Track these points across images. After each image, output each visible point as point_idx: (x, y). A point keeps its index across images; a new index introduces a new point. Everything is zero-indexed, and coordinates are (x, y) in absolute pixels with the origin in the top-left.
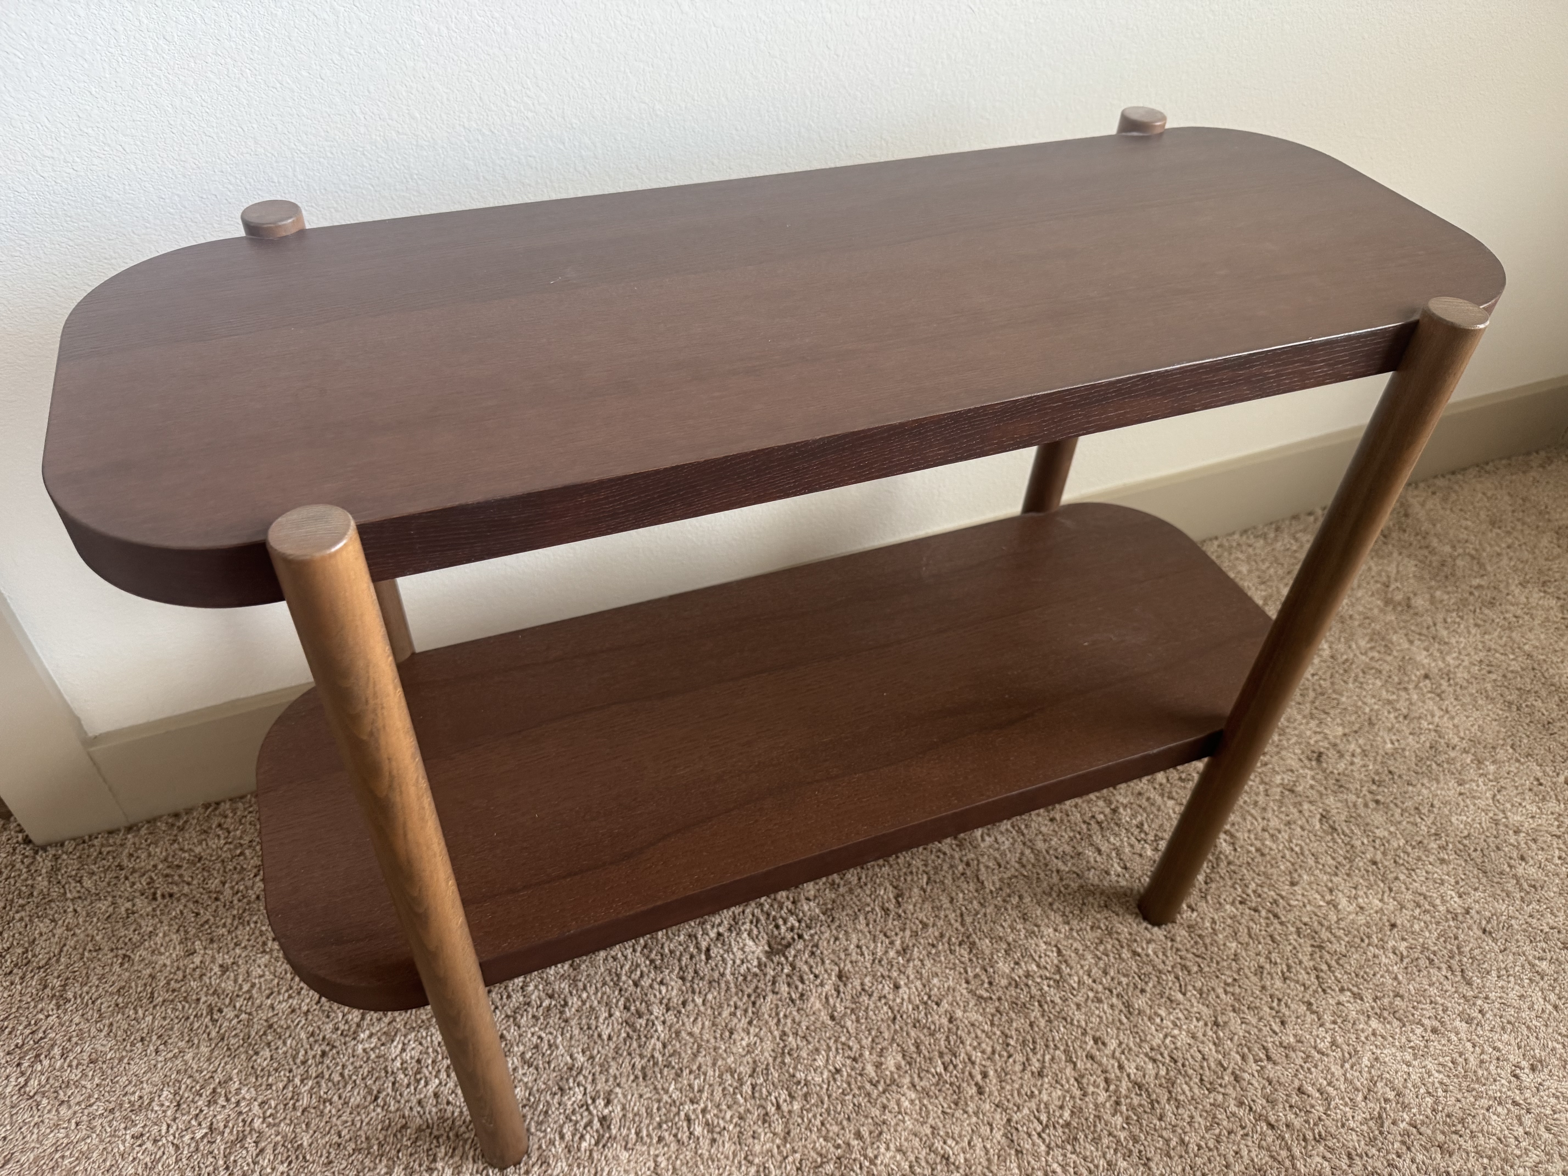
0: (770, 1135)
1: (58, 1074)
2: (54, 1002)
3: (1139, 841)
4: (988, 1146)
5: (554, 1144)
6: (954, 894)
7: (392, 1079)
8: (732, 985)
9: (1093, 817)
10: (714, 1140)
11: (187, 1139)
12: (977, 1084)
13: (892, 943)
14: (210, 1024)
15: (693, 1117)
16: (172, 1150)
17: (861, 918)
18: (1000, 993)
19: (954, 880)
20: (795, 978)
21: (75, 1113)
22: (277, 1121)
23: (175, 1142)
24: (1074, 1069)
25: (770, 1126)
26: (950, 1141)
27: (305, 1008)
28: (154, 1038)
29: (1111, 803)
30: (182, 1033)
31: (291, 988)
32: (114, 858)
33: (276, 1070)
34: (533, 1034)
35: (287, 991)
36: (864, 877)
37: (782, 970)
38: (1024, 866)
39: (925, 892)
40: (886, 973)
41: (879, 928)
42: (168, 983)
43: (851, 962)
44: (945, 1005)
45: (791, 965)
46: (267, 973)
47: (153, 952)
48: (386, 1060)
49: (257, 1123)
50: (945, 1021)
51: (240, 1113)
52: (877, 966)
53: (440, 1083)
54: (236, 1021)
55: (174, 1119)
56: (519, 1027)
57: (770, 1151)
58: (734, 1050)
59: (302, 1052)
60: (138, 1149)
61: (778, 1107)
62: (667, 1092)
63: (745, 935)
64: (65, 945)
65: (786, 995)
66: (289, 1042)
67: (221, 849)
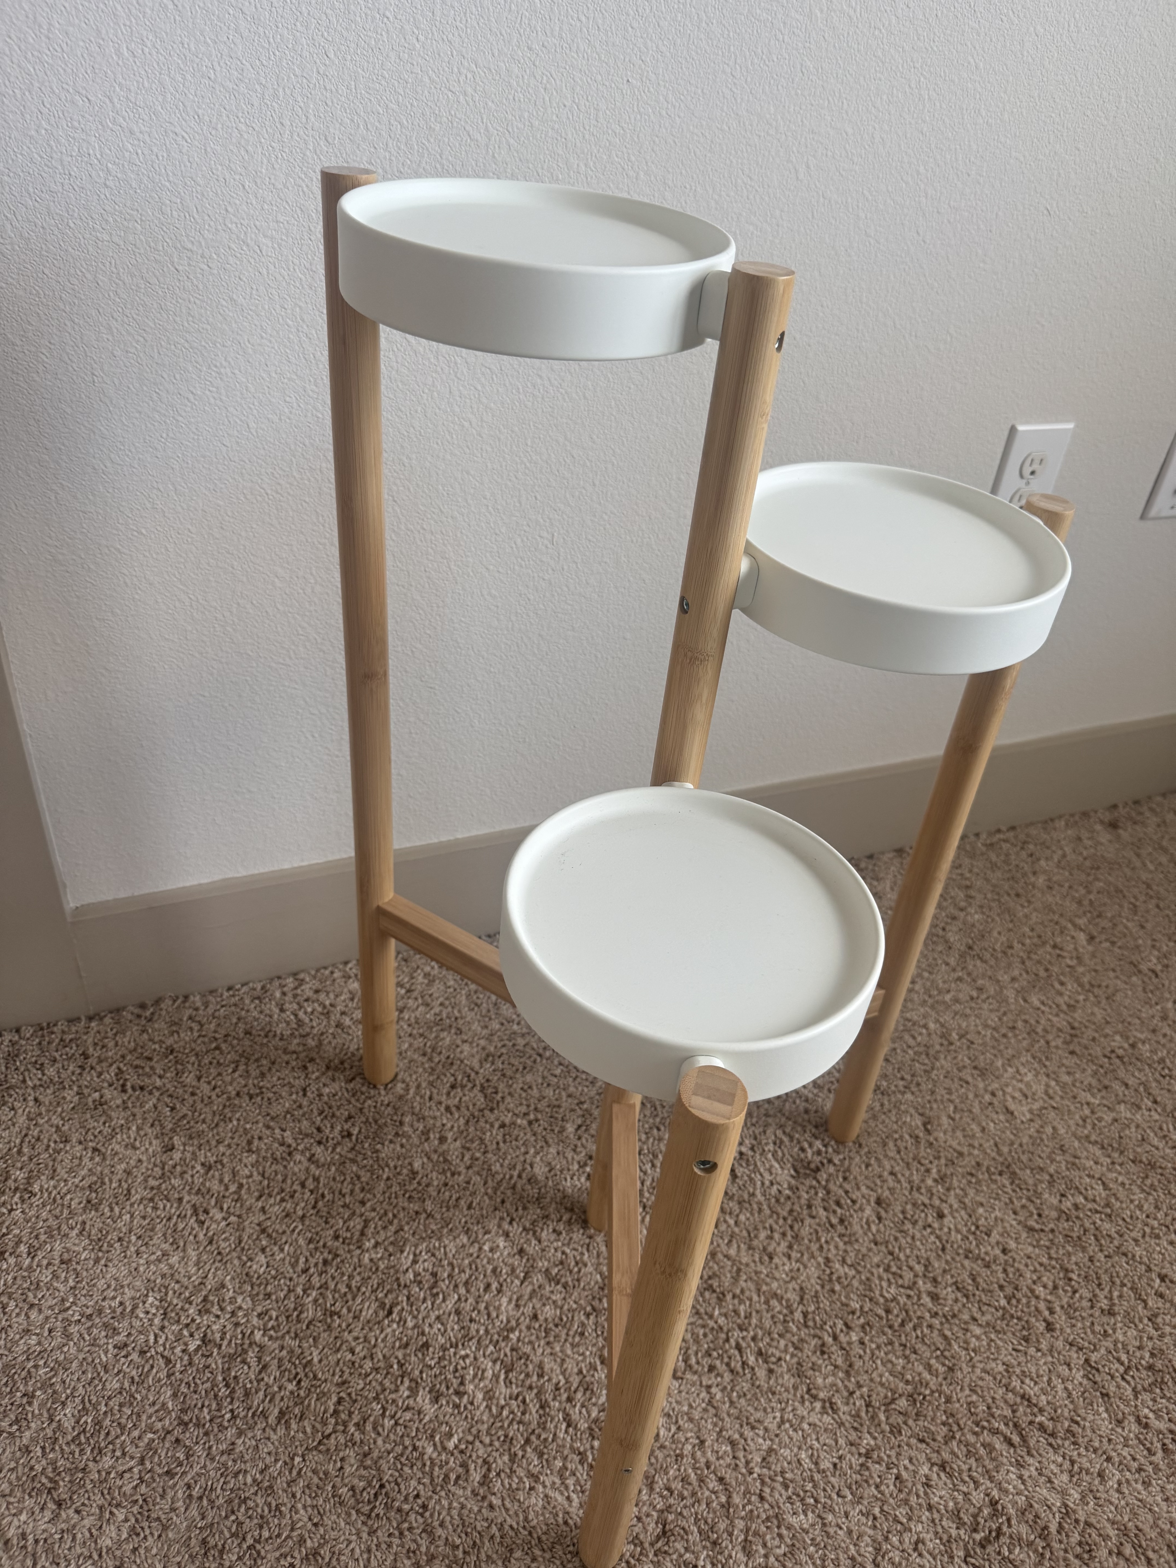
0: (830, 1368)
1: (26, 1274)
2: (18, 1195)
3: (1164, 1077)
4: (1070, 1387)
5: (596, 1370)
6: (984, 1124)
7: (405, 1292)
8: (765, 1207)
9: (1113, 1051)
10: (771, 1371)
11: (178, 1350)
12: (1045, 1320)
13: (928, 1171)
14: (196, 1226)
15: (744, 1345)
16: (162, 1362)
17: (891, 1144)
18: (1052, 1226)
19: (982, 1110)
20: (831, 1203)
21: (47, 1318)
22: (280, 1334)
23: (166, 1353)
24: (1145, 1307)
25: (830, 1358)
26: (1027, 1381)
27: (300, 1213)
28: (133, 1238)
29: (1127, 1038)
30: (164, 1235)
31: (283, 1191)
32: (77, 1046)
33: (275, 1278)
34: (556, 1250)
35: (278, 1193)
36: (886, 1103)
37: (816, 1194)
38: (1051, 1098)
39: (953, 1119)
40: (927, 1201)
41: (911, 1155)
42: (146, 1180)
43: (889, 1189)
44: (995, 1236)
45: (825, 1188)
46: (255, 1174)
47: (126, 1146)
48: (397, 1272)
49: (258, 1335)
50: (997, 1251)
51: (237, 1324)
52: (916, 1195)
53: (459, 1299)
54: (224, 1223)
55: (162, 1328)
56: (540, 1241)
57: (833, 1385)
58: (777, 1275)
59: (302, 1260)
60: (123, 1360)
61: (835, 1338)
62: (711, 1317)
63: (770, 1156)
64: (26, 1135)
65: (824, 1219)
66: (286, 1248)
67: (195, 1041)
